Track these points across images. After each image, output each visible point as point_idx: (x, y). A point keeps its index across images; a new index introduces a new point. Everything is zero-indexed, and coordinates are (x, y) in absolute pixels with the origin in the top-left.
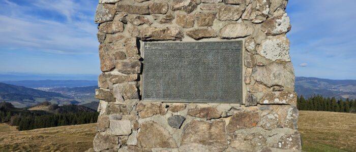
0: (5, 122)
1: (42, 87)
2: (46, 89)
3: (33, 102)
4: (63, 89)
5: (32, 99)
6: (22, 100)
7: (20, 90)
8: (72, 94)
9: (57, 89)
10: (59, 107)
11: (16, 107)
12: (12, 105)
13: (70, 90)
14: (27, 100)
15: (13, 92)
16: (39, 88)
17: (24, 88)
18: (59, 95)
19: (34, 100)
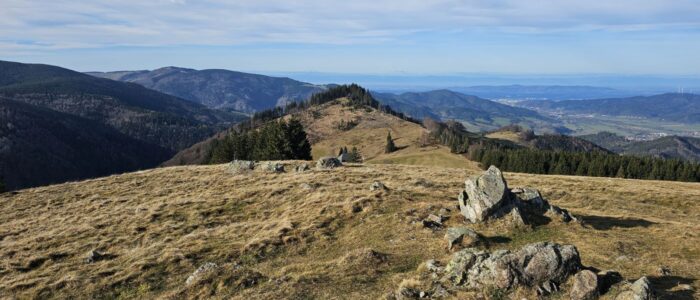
0: (461, 153)
1: (504, 98)
2: (512, 102)
3: (491, 124)
4: (541, 104)
5: (488, 119)
6: (473, 119)
7: (472, 102)
8: (558, 113)
9: (531, 103)
10: (537, 137)
11: (468, 130)
12: (463, 127)
13: (554, 105)
14: (482, 120)
15: (462, 105)
16: (501, 101)
17: (476, 98)
18: (533, 114)
19: (492, 121)
